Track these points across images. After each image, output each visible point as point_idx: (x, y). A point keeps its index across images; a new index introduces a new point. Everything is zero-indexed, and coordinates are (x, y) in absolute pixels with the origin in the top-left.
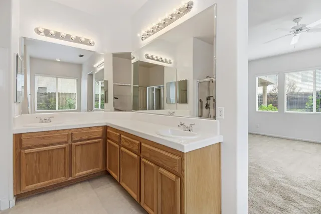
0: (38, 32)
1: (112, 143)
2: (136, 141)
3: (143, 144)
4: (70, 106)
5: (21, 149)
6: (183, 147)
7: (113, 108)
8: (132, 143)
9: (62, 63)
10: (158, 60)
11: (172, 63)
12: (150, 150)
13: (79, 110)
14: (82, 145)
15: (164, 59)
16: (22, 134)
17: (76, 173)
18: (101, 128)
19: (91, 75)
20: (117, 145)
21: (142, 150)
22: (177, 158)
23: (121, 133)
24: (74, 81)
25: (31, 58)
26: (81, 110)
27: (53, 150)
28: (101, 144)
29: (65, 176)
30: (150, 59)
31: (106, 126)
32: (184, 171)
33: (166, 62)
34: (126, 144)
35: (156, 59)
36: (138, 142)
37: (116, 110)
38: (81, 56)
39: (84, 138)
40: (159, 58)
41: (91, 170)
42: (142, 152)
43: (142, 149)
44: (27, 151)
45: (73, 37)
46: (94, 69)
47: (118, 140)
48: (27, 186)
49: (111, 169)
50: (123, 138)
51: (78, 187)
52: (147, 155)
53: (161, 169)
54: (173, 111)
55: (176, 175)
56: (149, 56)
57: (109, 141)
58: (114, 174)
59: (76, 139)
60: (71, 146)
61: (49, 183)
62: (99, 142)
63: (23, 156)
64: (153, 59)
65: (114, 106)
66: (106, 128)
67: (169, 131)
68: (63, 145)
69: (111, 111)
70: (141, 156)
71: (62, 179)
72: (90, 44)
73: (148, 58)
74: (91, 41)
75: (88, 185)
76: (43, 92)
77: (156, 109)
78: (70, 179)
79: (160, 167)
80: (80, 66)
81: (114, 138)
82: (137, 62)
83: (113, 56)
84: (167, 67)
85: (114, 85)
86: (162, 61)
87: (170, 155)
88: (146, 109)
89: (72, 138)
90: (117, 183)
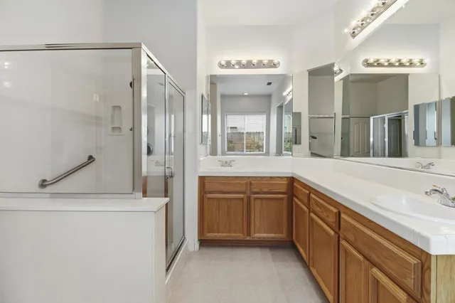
0: (221, 66)
1: (299, 203)
2: (332, 208)
3: (343, 216)
4: (259, 148)
5: (205, 193)
6: (427, 240)
7: (308, 152)
8: (327, 210)
9: (250, 96)
10: (391, 65)
11: (428, 64)
12: (354, 228)
13: (268, 153)
14: (261, 199)
15: (404, 61)
16: (204, 177)
17: (255, 233)
18: (286, 179)
19: (281, 107)
20: (306, 209)
21: (342, 226)
22: (413, 261)
23: (311, 191)
24: (264, 117)
25: (223, 96)
26: (270, 154)
27: (231, 199)
28: (285, 202)
29: (243, 233)
30: (374, 66)
31: (293, 178)
32: (429, 293)
33: (411, 64)
34: (317, 209)
35: (386, 64)
36: (335, 211)
37: (314, 155)
38: (269, 84)
39: (265, 190)
40: (393, 61)
41: (273, 235)
42: (341, 228)
43: (342, 223)
44: (209, 196)
45: (255, 61)
46: (284, 98)
47: (306, 201)
48: (209, 232)
49: (298, 241)
50: (313, 199)
51: (256, 253)
52: (351, 238)
53: (375, 270)
54: (430, 160)
55: (409, 295)
56: (371, 61)
57: (295, 199)
58: (301, 251)
59: (255, 190)
60: (249, 198)
61: (227, 237)
62: (282, 199)
63: (206, 200)
64: (380, 65)
65: (310, 149)
66: (292, 180)
67: (404, 202)
68: (241, 196)
69: (305, 156)
70: (341, 235)
71: (240, 236)
72: (275, 66)
73: (369, 65)
74: (276, 62)
75: (267, 253)
76: (234, 131)
77: (389, 156)
78: (248, 238)
79: (375, 266)
80: (269, 96)
81: (301, 197)
82: (348, 76)
83: (309, 74)
84: (416, 75)
85: (310, 118)
86: (401, 65)
87: (395, 250)
88: (369, 156)
89: (251, 189)
90: (306, 266)
